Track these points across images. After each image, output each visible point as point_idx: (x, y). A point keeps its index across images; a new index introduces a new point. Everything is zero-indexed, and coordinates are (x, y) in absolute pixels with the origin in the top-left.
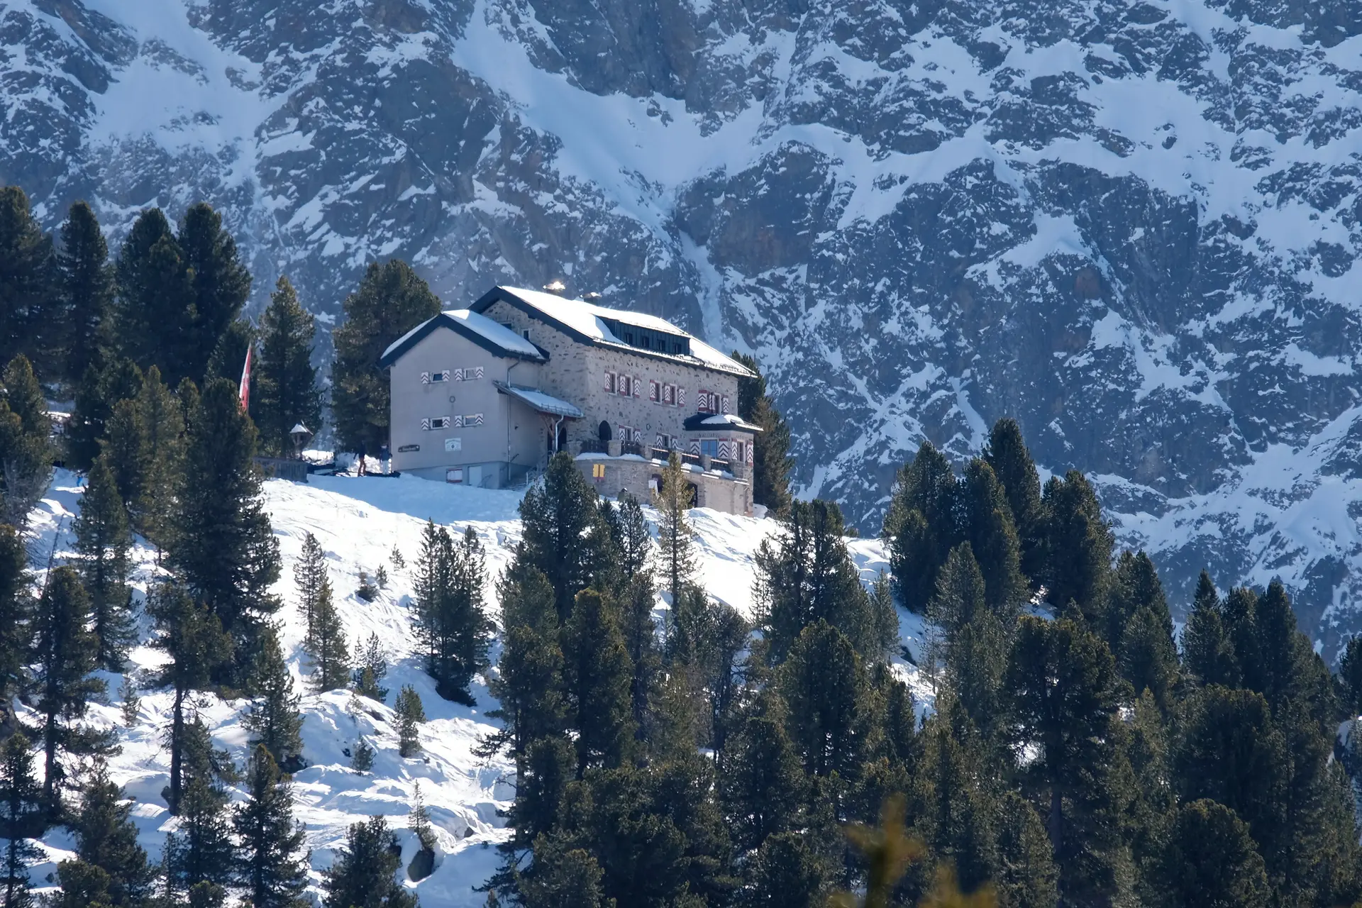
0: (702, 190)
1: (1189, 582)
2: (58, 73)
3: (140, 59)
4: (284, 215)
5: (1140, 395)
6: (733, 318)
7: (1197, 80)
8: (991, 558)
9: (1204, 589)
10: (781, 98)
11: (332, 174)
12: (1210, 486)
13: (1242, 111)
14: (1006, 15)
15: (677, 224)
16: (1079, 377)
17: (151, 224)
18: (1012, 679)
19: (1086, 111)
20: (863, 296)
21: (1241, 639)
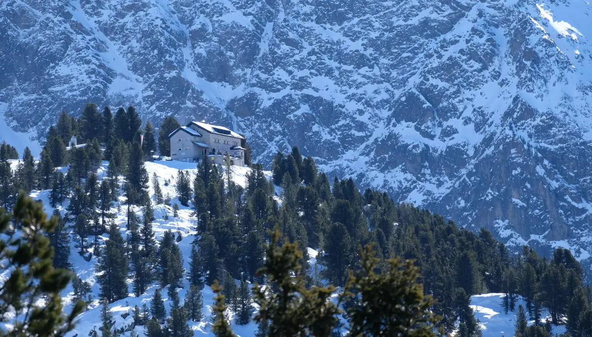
0: (232, 101)
1: (333, 178)
2: (101, 80)
3: (118, 77)
4: (148, 108)
5: (322, 141)
6: (239, 127)
7: (333, 77)
8: (293, 174)
9: (336, 180)
10: (248, 82)
11: (158, 100)
12: (337, 159)
13: (342, 83)
14: (293, 64)
15: (227, 108)
16: (310, 137)
17: (121, 110)
18: (298, 199)
19: (310, 83)
20: (266, 122)
21: (344, 190)
